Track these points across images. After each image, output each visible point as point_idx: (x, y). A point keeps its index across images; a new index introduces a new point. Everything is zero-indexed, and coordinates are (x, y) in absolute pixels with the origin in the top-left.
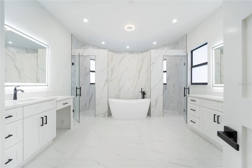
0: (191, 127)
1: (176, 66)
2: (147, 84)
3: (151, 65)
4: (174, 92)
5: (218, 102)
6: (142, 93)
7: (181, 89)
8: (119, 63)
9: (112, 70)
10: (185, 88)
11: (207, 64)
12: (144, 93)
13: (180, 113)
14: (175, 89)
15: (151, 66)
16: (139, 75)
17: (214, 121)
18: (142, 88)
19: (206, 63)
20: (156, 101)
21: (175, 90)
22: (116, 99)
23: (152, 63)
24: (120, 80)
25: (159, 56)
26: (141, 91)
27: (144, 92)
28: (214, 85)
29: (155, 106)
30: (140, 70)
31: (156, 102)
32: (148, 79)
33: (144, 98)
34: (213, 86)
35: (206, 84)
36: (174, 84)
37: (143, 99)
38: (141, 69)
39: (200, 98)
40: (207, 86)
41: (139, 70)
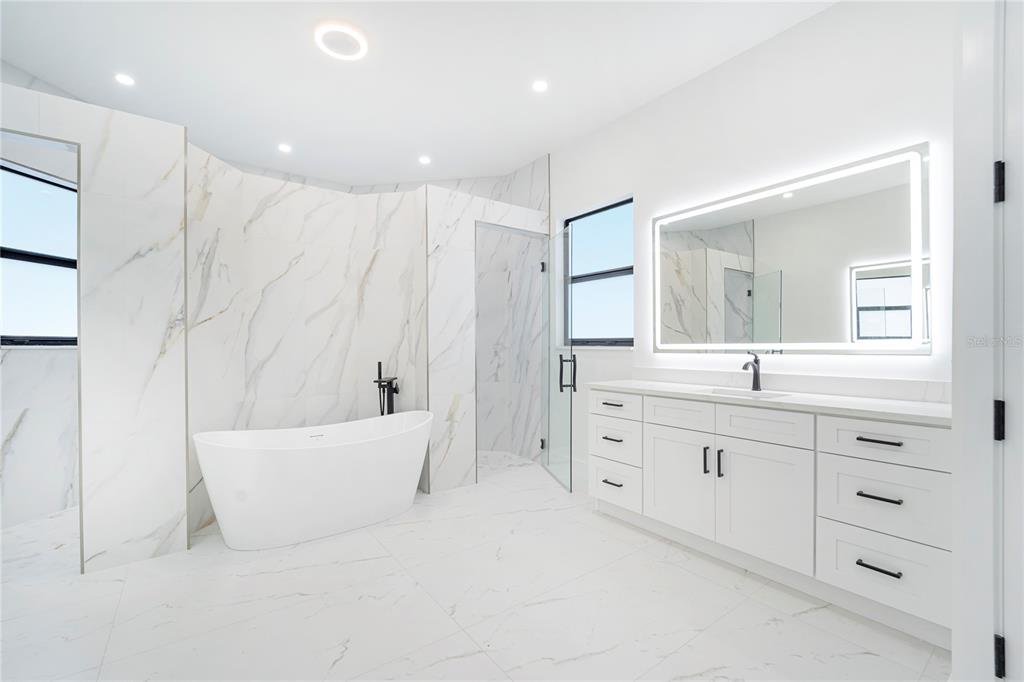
0: (599, 500)
1: (505, 270)
2: (405, 342)
3: (427, 256)
4: (496, 374)
5: (716, 403)
6: (380, 386)
7: (528, 363)
8: (250, 221)
9: (208, 258)
10: (564, 359)
11: (632, 273)
12: (389, 389)
13: (521, 454)
14: (501, 363)
15: (430, 258)
16: (361, 299)
17: (706, 471)
18: (380, 364)
19: (629, 270)
20: (451, 417)
21: (499, 366)
22: (234, 429)
23: (431, 248)
24: (251, 321)
25: (458, 220)
26: (377, 379)
27: (390, 383)
28: (660, 346)
29: (447, 441)
30: (367, 273)
31: (449, 423)
32: (408, 322)
33: (391, 411)
34: (656, 350)
35: (629, 342)
36: (498, 344)
37: (387, 417)
38: (369, 269)
39: (643, 395)
40: (632, 348)
41: (363, 272)
